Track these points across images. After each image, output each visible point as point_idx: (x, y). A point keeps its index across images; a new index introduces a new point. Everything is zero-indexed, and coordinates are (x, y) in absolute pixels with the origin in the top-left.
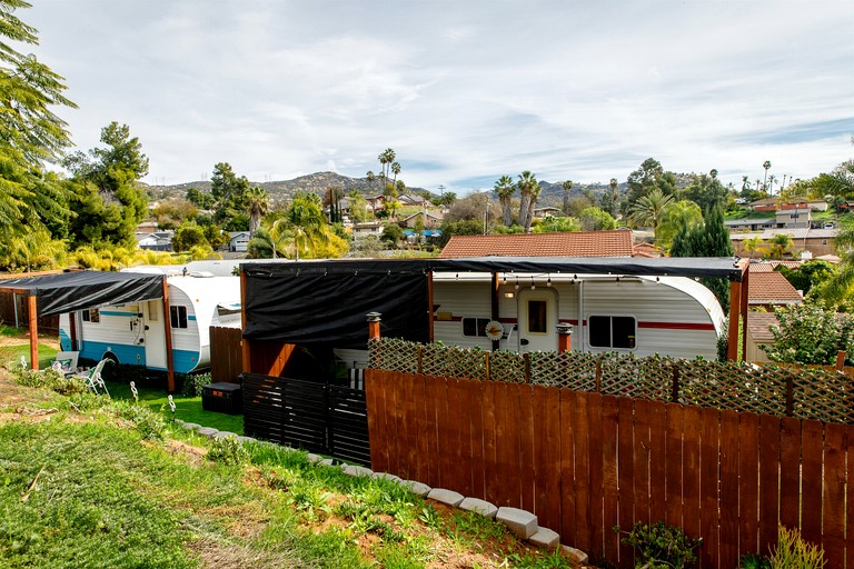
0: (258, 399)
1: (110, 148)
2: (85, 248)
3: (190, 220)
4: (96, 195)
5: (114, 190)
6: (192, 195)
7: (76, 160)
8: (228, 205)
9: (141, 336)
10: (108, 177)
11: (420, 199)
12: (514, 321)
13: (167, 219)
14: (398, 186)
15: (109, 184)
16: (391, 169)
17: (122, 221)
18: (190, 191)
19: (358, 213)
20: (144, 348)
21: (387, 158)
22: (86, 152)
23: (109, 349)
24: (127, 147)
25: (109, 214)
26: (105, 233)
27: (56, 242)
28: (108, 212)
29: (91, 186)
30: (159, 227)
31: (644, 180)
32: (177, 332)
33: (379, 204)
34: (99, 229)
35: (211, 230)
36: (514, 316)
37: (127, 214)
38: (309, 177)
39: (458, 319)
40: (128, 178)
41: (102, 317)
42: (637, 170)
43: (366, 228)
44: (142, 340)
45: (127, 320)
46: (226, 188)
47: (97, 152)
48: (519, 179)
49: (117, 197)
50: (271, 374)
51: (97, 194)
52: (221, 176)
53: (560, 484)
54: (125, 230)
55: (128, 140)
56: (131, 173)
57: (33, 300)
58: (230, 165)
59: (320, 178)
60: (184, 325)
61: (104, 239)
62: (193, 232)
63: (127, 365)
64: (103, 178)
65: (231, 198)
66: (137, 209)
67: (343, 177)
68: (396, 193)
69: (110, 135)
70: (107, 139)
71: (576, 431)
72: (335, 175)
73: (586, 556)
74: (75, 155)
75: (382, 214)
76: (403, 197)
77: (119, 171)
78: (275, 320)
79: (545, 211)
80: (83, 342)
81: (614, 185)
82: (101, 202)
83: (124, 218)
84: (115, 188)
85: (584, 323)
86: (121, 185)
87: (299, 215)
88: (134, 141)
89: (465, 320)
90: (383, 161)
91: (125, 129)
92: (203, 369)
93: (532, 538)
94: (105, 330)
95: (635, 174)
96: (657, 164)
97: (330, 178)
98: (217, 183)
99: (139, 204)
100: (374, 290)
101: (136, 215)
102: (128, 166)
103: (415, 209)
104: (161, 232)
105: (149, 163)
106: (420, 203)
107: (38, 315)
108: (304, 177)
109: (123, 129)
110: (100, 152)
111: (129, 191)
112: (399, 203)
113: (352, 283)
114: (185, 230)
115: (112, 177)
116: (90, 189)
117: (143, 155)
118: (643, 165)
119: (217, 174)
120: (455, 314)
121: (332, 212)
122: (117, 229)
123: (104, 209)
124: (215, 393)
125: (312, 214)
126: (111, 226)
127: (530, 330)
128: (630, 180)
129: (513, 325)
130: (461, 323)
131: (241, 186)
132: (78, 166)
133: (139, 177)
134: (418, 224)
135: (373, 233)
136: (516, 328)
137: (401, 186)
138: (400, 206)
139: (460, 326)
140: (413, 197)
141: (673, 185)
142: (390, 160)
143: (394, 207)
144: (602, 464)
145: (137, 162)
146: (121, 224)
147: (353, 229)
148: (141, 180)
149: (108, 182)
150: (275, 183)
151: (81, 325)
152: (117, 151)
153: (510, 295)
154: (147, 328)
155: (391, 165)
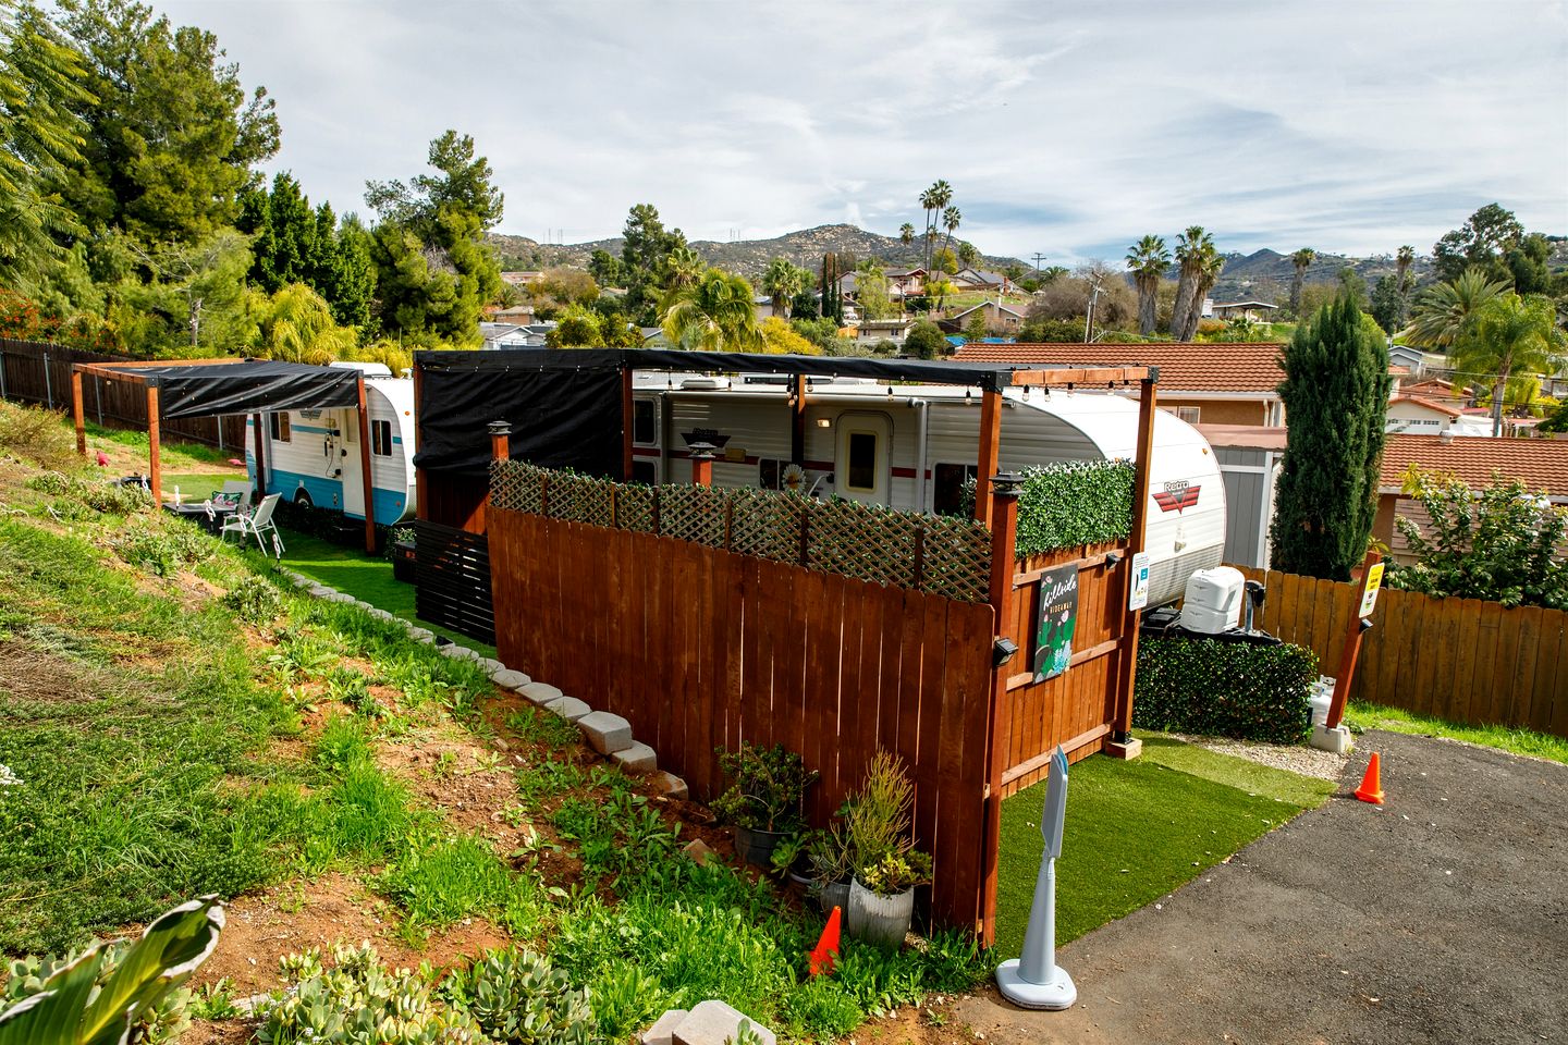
0: (441, 563)
1: (443, 176)
2: (388, 342)
3: (585, 305)
4: (418, 256)
5: (447, 247)
6: (599, 264)
7: (391, 196)
8: (648, 280)
9: (337, 465)
10: (438, 225)
11: (997, 278)
12: (830, 466)
13: (548, 301)
14: (962, 255)
15: (438, 237)
16: (941, 221)
17: (456, 300)
18: (596, 254)
19: (870, 301)
20: (341, 483)
21: (936, 198)
22: (406, 182)
23: (302, 484)
24: (470, 173)
25: (436, 287)
26: (431, 319)
27: (342, 331)
28: (436, 285)
29: (412, 240)
30: (536, 315)
31: (1471, 250)
32: (380, 461)
33: (915, 286)
34: (420, 312)
35: (612, 323)
36: (829, 459)
37: (465, 289)
38: (808, 234)
39: (751, 460)
40: (469, 227)
41: (294, 434)
42: (1458, 228)
43: (880, 328)
44: (338, 472)
45: (322, 438)
46: (648, 250)
47: (423, 183)
48: (1179, 243)
49: (450, 260)
50: (468, 528)
51: (420, 253)
52: (640, 229)
53: (685, 687)
54: (461, 316)
55: (471, 162)
56: (474, 220)
57: (153, 393)
58: (657, 207)
59: (828, 235)
60: (388, 452)
61: (427, 329)
62: (581, 325)
63: (322, 509)
64: (430, 227)
65: (654, 268)
66: (482, 281)
67: (870, 235)
68: (955, 265)
69: (445, 151)
70: (439, 161)
71: (702, 608)
72: (855, 231)
73: (685, 787)
74: (389, 188)
75: (919, 304)
76: (967, 274)
77: (455, 215)
78: (452, 441)
79: (1245, 308)
80: (272, 471)
81: (1405, 261)
82: (425, 266)
83: (460, 296)
84: (448, 244)
85: (928, 474)
86: (457, 238)
87: (715, 296)
88: (481, 163)
89: (764, 462)
90: (929, 205)
91: (468, 144)
92: (409, 520)
93: (618, 755)
94: (296, 456)
95: (1454, 238)
96: (1507, 216)
97: (845, 235)
98: (633, 240)
99: (485, 272)
100: (561, 395)
101: (481, 290)
102: (469, 208)
103: (983, 296)
104: (538, 324)
105: (504, 203)
106: (994, 287)
107: (161, 415)
108: (799, 234)
109: (465, 143)
110: (427, 183)
111: (470, 250)
112: (952, 286)
113: (536, 383)
114: (568, 321)
115: (444, 225)
116: (409, 245)
117: (495, 189)
118: (1474, 219)
119: (634, 224)
120: (750, 452)
121: (824, 299)
122: (449, 313)
123: (429, 279)
124: (408, 554)
125: (736, 296)
126: (438, 308)
127: (851, 485)
128: (1440, 250)
129: (827, 473)
130: (757, 468)
131: (670, 244)
132: (393, 206)
133: (488, 226)
134: (975, 324)
135: (890, 339)
136: (831, 479)
137: (966, 254)
138: (955, 292)
139: (754, 471)
140: (986, 275)
141: (1539, 262)
142: (941, 203)
143: (941, 291)
144: (725, 658)
145: (484, 201)
146: (455, 306)
147: (859, 329)
148: (492, 230)
149: (438, 234)
150: (747, 244)
151: (269, 445)
152: (453, 181)
153: (826, 424)
154: (344, 453)
155: (942, 212)
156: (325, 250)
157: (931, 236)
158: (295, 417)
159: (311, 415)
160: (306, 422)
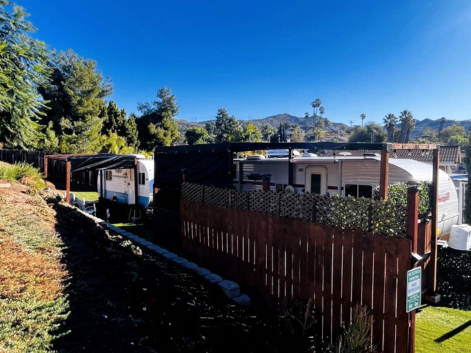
1: (161, 100)
7: (145, 107)
8: (224, 132)
9: (127, 188)
11: (337, 129)
12: (303, 186)
16: (318, 111)
18: (206, 124)
20: (128, 194)
23: (115, 195)
24: (169, 99)
28: (158, 134)
32: (141, 186)
33: (311, 132)
36: (303, 184)
37: (167, 135)
38: (274, 117)
39: (272, 184)
40: (169, 115)
41: (113, 178)
45: (122, 179)
46: (223, 122)
47: (155, 103)
49: (162, 126)
52: (221, 116)
55: (169, 96)
56: (170, 113)
57: (69, 164)
59: (280, 117)
60: (144, 183)
64: (157, 116)
68: (323, 125)
69: (162, 94)
72: (290, 116)
74: (144, 104)
75: (312, 138)
76: (327, 128)
77: (165, 112)
79: (423, 137)
80: (105, 191)
82: (154, 128)
83: (165, 137)
84: (162, 121)
85: (342, 188)
86: (165, 119)
88: (172, 97)
89: (277, 185)
90: (314, 106)
91: (169, 91)
93: (235, 299)
97: (286, 117)
98: (219, 119)
99: (173, 129)
101: (172, 135)
102: (169, 110)
108: (271, 117)
112: (323, 132)
115: (161, 115)
117: (177, 104)
119: (219, 115)
121: (281, 137)
129: (302, 189)
130: (275, 187)
131: (231, 120)
132: (146, 110)
133: (174, 115)
136: (304, 191)
137: (326, 122)
138: (324, 134)
140: (333, 128)
142: (318, 105)
143: (319, 133)
145: (173, 107)
149: (159, 118)
150: (255, 120)
151: (105, 182)
152: (164, 102)
154: (129, 184)
155: (319, 108)
156: (124, 121)
157: (315, 116)
158: (114, 171)
159: (119, 172)
160: (117, 174)
